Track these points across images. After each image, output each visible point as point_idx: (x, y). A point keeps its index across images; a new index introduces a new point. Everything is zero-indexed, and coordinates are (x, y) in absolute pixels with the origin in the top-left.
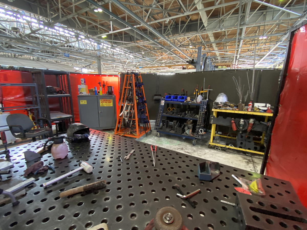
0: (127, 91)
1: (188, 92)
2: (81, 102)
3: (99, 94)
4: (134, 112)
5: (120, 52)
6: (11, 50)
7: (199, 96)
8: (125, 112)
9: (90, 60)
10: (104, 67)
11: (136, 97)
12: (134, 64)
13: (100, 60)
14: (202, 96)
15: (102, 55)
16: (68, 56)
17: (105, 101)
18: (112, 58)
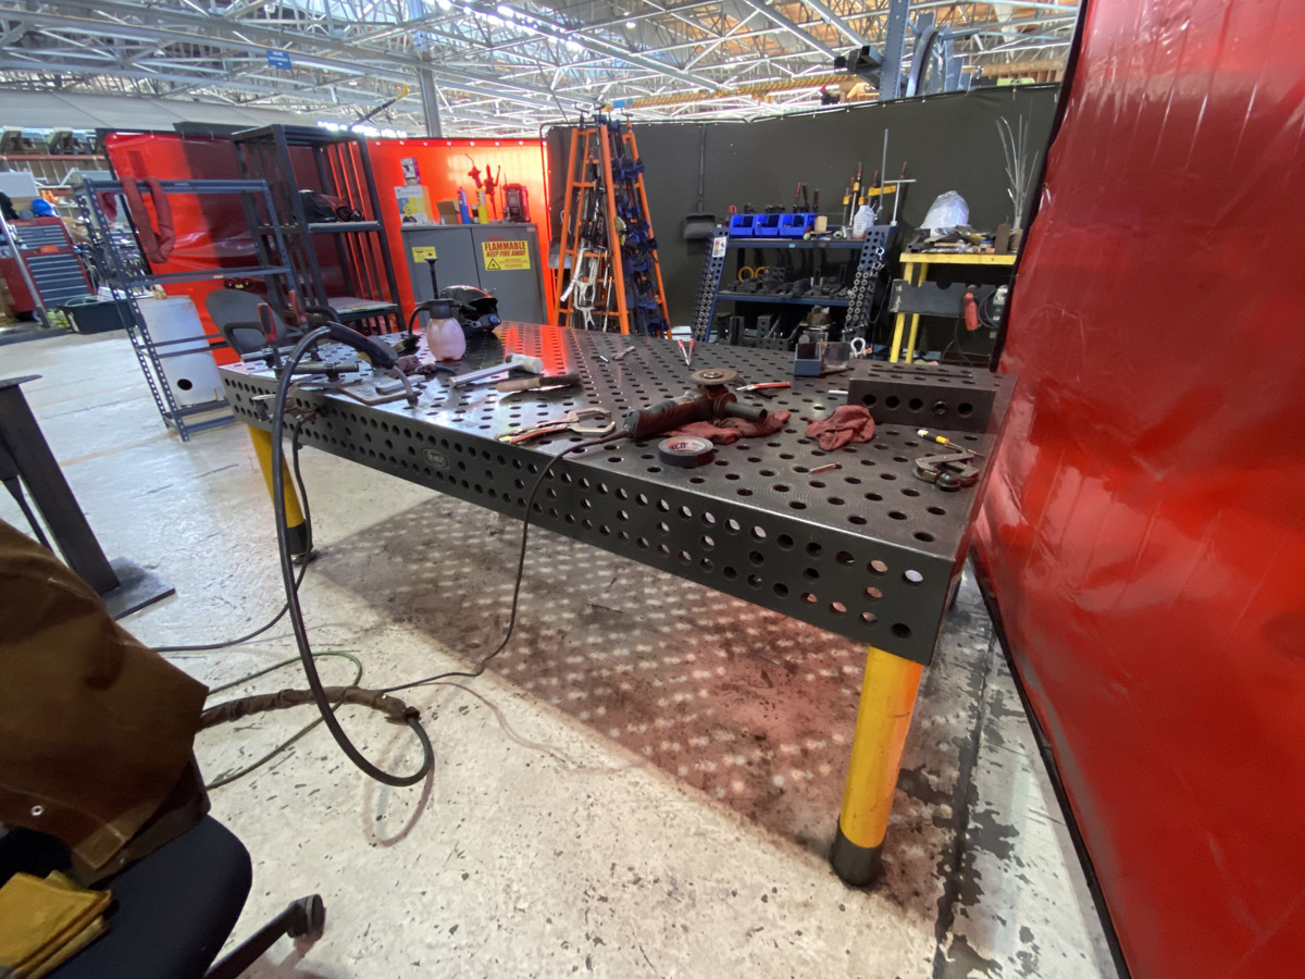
0: (583, 204)
1: (820, 197)
2: (415, 254)
3: (476, 219)
4: (613, 284)
5: (520, 29)
6: (36, 56)
7: (863, 208)
8: (579, 286)
9: (383, 78)
10: (451, 109)
11: (616, 223)
12: (589, 87)
13: (428, 75)
14: (875, 210)
15: (438, 50)
16: (288, 65)
17: (499, 246)
18: (482, 60)
